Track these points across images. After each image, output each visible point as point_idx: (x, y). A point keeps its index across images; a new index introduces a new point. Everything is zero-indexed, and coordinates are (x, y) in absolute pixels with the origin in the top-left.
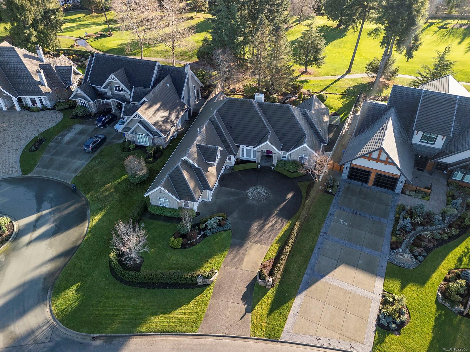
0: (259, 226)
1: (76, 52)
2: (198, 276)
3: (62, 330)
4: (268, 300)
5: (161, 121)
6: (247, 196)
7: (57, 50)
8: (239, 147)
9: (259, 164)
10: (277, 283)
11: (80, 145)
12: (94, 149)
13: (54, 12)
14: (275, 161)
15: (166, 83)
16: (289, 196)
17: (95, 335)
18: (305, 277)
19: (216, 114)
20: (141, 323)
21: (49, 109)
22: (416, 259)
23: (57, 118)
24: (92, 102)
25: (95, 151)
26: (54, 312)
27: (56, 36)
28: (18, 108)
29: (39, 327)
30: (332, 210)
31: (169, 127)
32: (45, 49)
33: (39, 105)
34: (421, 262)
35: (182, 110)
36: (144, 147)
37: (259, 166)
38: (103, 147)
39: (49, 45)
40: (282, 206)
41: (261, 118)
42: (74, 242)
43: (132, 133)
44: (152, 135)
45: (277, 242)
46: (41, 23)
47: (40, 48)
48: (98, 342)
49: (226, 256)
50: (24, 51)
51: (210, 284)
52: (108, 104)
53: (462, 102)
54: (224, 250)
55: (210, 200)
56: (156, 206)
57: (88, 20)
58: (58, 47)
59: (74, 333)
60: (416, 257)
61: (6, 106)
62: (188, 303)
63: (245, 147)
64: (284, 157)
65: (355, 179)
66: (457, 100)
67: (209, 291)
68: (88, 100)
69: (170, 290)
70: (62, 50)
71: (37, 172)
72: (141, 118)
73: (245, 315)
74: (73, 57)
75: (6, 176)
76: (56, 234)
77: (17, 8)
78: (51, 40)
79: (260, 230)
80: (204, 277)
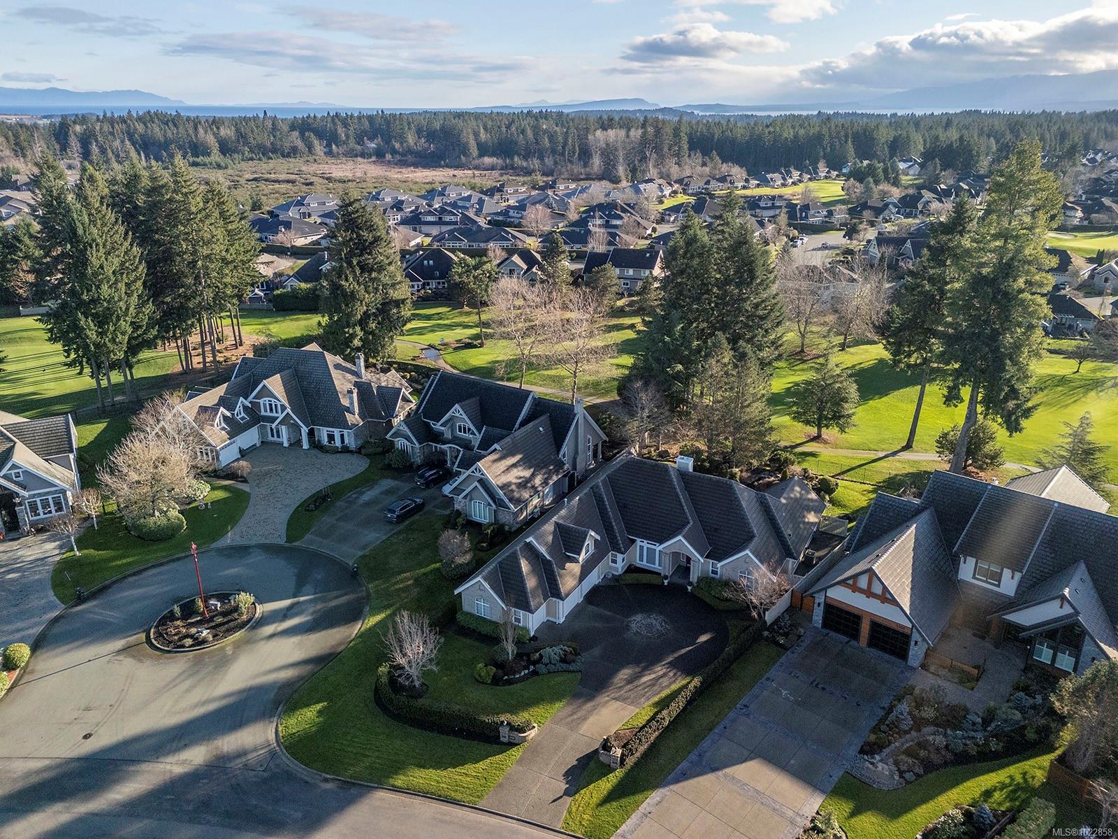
0: (631, 676)
1: (417, 368)
2: (503, 722)
3: (285, 759)
4: (606, 785)
5: (515, 484)
6: (627, 626)
7: (388, 363)
8: (633, 541)
9: (666, 577)
10: (630, 761)
11: (382, 510)
12: (401, 518)
13: (398, 303)
14: (694, 577)
15: (541, 426)
16: (703, 638)
17: (328, 776)
18: (684, 765)
19: (604, 482)
20: (397, 773)
21: (351, 452)
22: (901, 776)
23: (359, 465)
24: (417, 445)
25: (402, 521)
26: (281, 735)
27: (393, 342)
28: (306, 446)
29: (255, 750)
30: (774, 672)
31: (526, 495)
32: (371, 360)
33: (338, 443)
34: (908, 782)
35: (557, 472)
36: (479, 525)
37: (666, 582)
38: (416, 517)
39: (378, 354)
40: (683, 651)
41: (678, 497)
42: (333, 647)
43: (465, 497)
44: (496, 504)
45: (653, 704)
46: (374, 320)
47: (362, 357)
48: (329, 786)
49: (559, 708)
50: (338, 359)
51: (519, 744)
52: (443, 453)
53: (1064, 514)
54: (559, 699)
55: (562, 620)
56: (468, 613)
57: (452, 318)
58: (392, 358)
59: (300, 767)
60: (901, 773)
61: (289, 440)
62: (477, 762)
63: (645, 544)
64: (714, 572)
65: (837, 630)
66: (1053, 511)
67: (515, 753)
68: (412, 442)
69: (456, 739)
70: (395, 363)
71: (309, 541)
72: (482, 474)
73: (561, 797)
74: (411, 376)
75: (263, 541)
76: (311, 631)
77: (344, 294)
78: (383, 347)
79: (630, 681)
80: (512, 728)
